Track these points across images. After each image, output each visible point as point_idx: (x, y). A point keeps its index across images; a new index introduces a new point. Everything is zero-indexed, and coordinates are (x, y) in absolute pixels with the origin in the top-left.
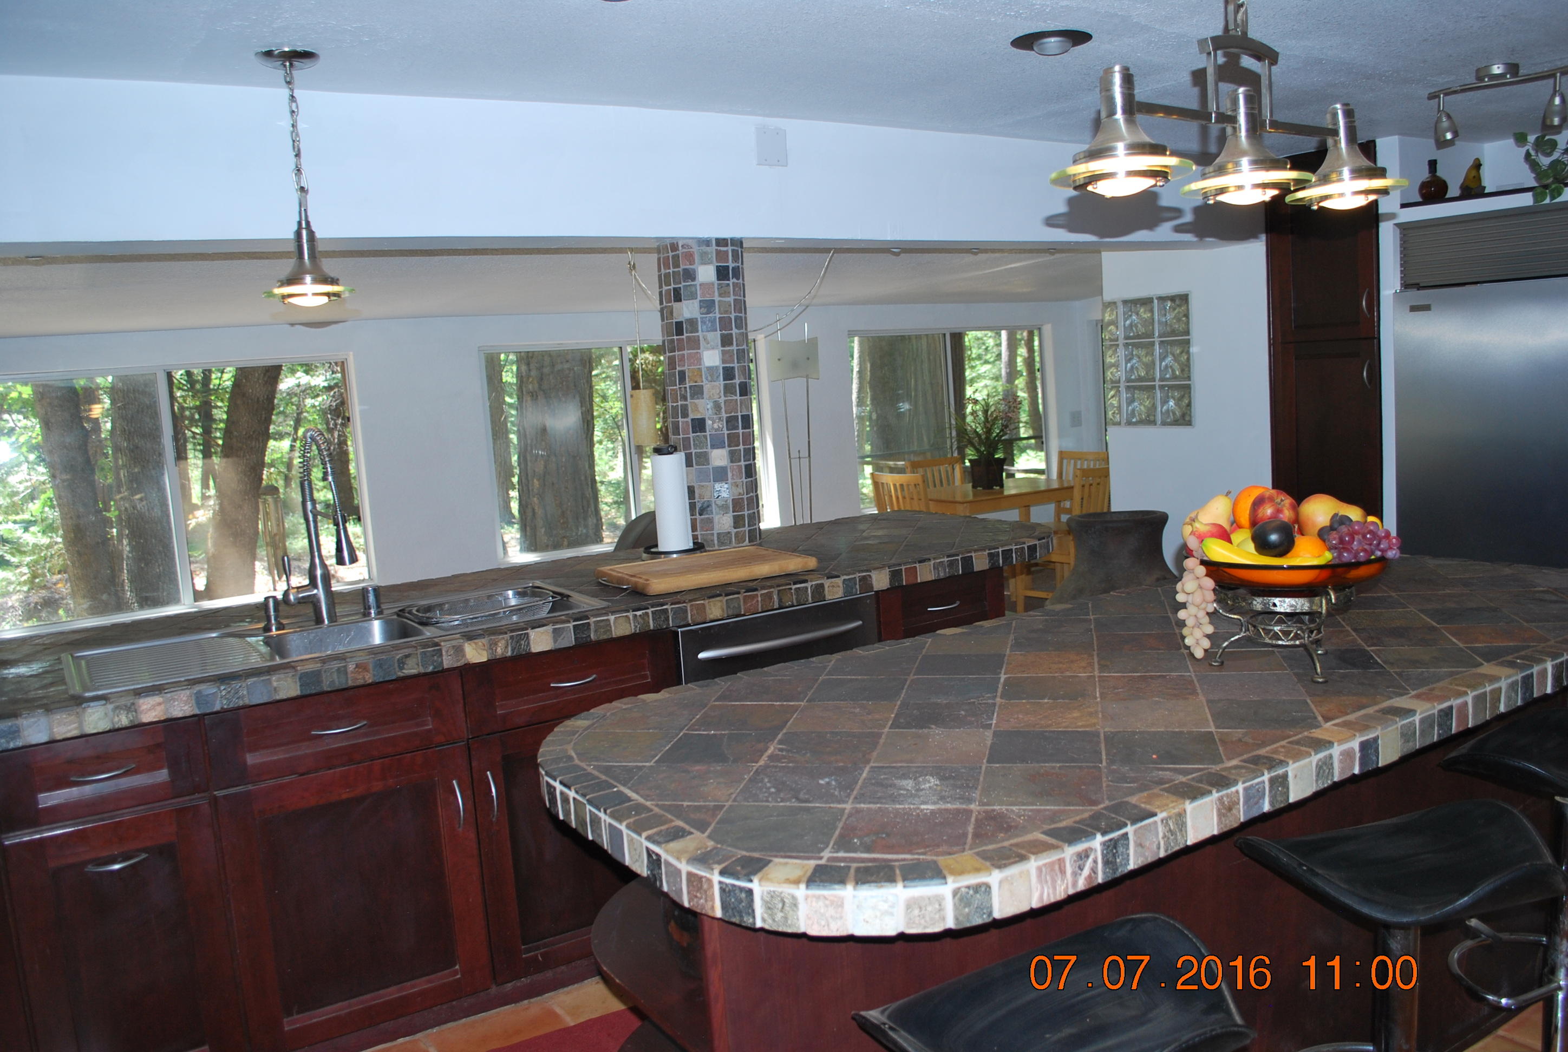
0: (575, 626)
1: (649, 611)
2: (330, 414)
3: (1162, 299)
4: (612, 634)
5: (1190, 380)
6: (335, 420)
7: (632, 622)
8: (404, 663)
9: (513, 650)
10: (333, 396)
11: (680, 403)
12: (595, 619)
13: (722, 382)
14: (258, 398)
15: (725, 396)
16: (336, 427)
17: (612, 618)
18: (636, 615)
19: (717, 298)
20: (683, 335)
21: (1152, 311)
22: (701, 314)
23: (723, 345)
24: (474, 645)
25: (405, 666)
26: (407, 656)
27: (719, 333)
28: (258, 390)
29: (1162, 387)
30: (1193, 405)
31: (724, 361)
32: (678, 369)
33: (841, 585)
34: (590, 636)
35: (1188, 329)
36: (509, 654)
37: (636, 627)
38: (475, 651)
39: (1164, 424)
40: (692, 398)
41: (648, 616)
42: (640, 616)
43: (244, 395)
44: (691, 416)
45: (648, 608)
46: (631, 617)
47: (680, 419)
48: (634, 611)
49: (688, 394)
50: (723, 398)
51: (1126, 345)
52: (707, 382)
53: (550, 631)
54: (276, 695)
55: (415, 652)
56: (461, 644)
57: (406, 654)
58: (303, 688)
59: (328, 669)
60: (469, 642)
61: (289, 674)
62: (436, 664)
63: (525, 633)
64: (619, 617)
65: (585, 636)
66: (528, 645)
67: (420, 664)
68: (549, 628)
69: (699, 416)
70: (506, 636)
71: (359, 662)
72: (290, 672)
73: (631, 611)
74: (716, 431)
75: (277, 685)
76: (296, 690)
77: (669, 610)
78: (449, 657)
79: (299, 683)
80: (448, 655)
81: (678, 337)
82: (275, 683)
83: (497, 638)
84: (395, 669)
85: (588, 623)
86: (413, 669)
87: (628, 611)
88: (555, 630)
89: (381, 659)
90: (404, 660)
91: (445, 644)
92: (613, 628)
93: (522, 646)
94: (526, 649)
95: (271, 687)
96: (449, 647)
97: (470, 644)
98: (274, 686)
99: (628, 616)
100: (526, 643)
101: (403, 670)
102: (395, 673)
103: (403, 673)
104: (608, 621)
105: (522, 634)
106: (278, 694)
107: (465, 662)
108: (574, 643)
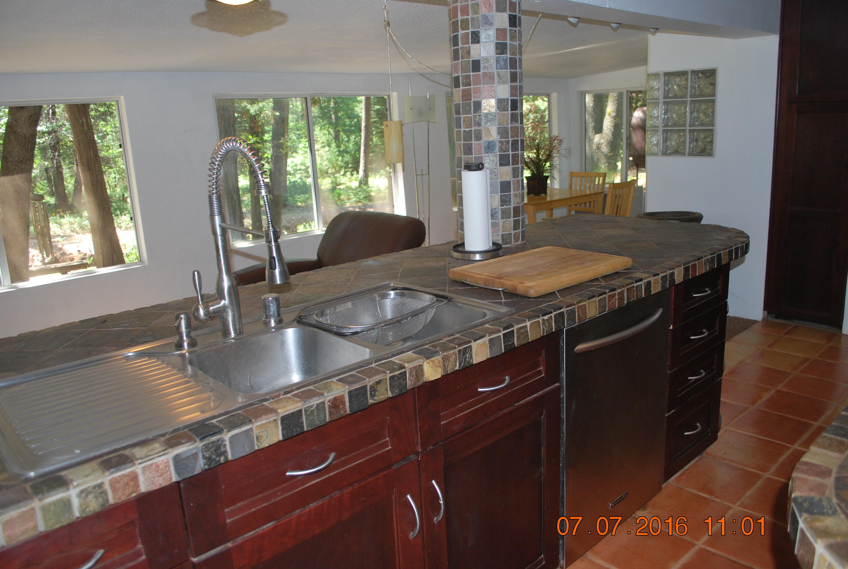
0: (504, 335)
1: (553, 315)
2: (50, 149)
3: (694, 72)
4: (528, 339)
5: (713, 126)
6: (54, 153)
7: (541, 326)
8: (375, 390)
9: (460, 364)
10: (52, 138)
11: (473, 129)
12: (517, 327)
13: (510, 112)
14: (25, 135)
15: (511, 124)
16: (55, 157)
17: (528, 324)
18: (544, 319)
19: (508, 42)
20: (479, 71)
21: (687, 80)
22: (497, 54)
23: (511, 82)
24: (431, 364)
25: (377, 393)
26: (378, 383)
27: (509, 70)
28: (25, 130)
29: (691, 131)
30: (714, 142)
31: (512, 95)
32: (473, 100)
33: (660, 281)
34: (514, 343)
35: (714, 92)
36: (457, 367)
37: (544, 330)
38: (431, 369)
39: (691, 154)
41: (552, 319)
42: (547, 319)
43: (15, 133)
45: (552, 312)
46: (541, 321)
47: (473, 142)
48: (543, 315)
49: (483, 121)
50: (510, 125)
51: (665, 103)
52: (499, 111)
53: (487, 342)
54: (259, 444)
55: (385, 378)
56: (421, 363)
57: (377, 380)
58: (285, 432)
59: (307, 407)
60: (428, 361)
61: (271, 419)
62: (401, 387)
63: (469, 346)
64: (533, 323)
65: (511, 343)
66: (471, 357)
67: (389, 389)
68: (486, 339)
69: (491, 139)
70: (455, 350)
71: (336, 395)
72: (272, 417)
73: (541, 316)
74: (504, 152)
75: (259, 433)
76: (278, 436)
77: (565, 313)
78: (411, 378)
79: (280, 428)
80: (411, 376)
81: (474, 73)
82: (258, 431)
83: (449, 354)
84: (367, 397)
85: (513, 330)
86: (383, 395)
87: (539, 317)
88: (491, 341)
89: (356, 389)
90: (375, 387)
91: (409, 365)
92: (529, 333)
93: (467, 359)
94: (468, 362)
95: (253, 437)
96: (412, 368)
97: (428, 363)
98: (256, 435)
99: (538, 321)
100: (470, 356)
101: (374, 397)
102: (367, 401)
103: (375, 400)
104: (526, 327)
105: (467, 347)
106: (260, 443)
107: (424, 381)
108: (503, 351)
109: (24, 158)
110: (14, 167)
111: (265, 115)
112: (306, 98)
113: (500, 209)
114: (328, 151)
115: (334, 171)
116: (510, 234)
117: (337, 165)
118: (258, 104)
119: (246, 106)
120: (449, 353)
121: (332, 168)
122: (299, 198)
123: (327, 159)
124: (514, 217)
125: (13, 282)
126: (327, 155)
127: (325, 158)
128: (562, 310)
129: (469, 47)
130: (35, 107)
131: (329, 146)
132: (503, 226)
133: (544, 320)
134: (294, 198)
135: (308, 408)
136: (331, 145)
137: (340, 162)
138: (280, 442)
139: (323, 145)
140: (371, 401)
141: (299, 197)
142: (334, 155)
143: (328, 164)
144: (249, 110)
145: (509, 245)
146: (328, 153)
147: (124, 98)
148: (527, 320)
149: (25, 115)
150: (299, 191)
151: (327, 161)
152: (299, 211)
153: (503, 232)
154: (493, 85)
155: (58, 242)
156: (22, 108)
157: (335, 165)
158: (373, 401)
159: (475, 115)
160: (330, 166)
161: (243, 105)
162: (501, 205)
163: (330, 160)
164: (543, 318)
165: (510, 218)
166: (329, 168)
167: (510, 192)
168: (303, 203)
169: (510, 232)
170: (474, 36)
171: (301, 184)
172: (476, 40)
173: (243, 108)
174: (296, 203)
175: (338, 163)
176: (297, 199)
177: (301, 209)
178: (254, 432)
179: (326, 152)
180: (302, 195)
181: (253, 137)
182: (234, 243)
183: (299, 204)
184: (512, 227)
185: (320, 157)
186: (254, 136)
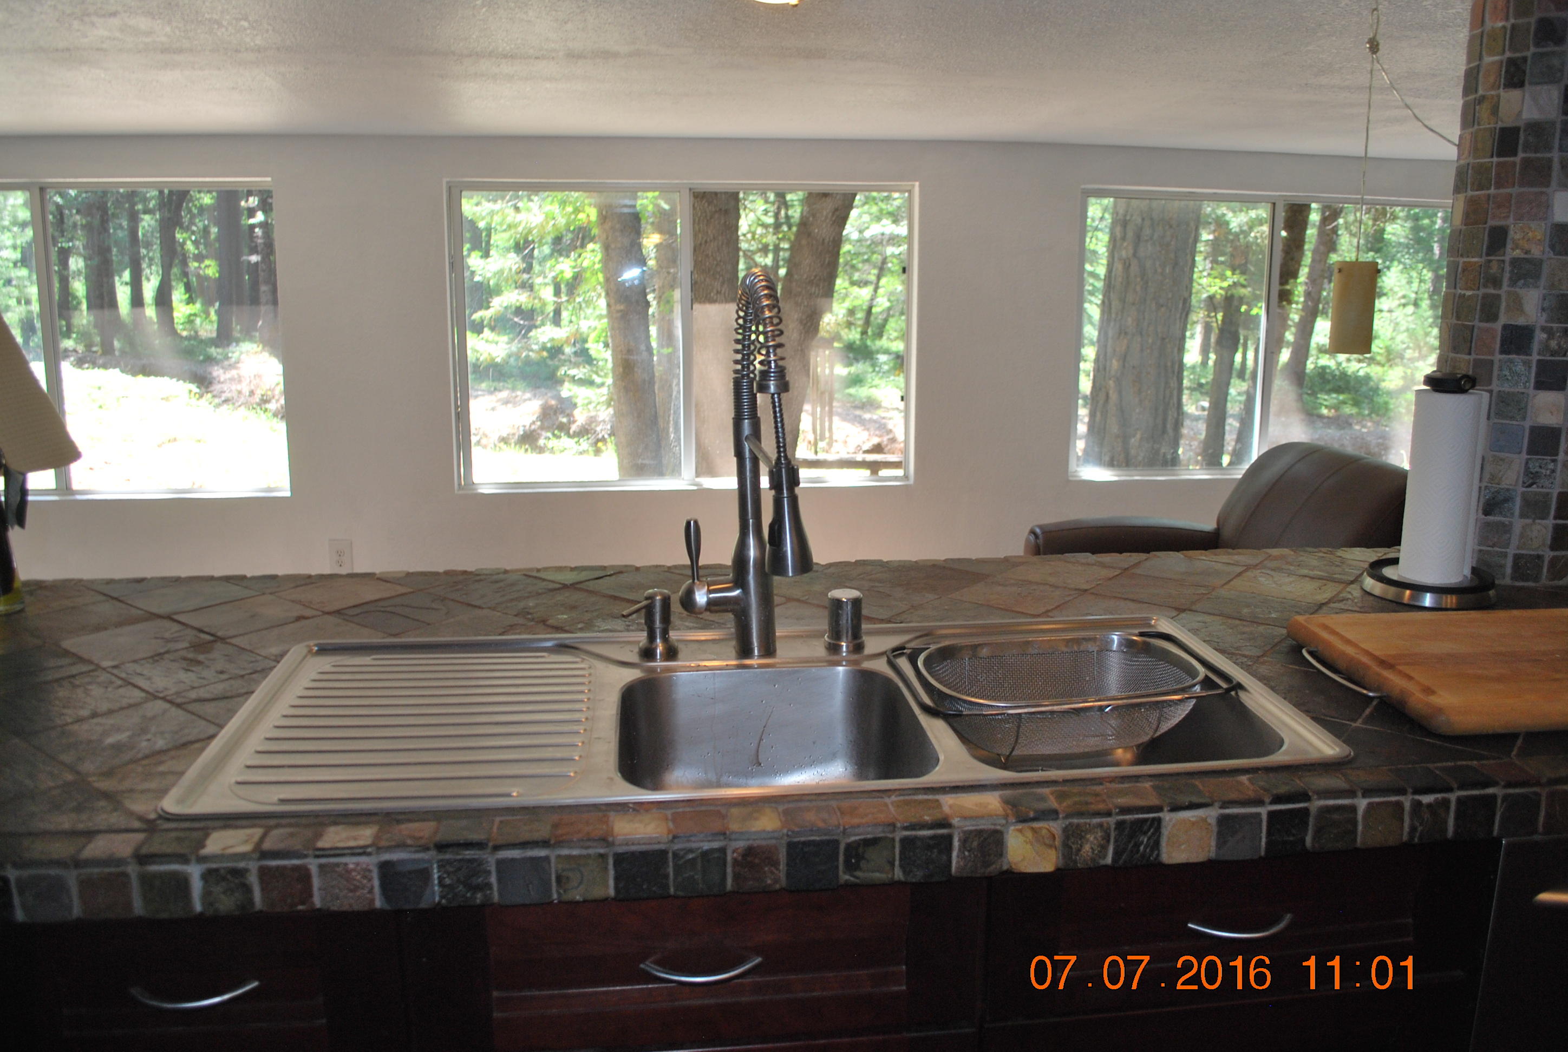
0: (1271, 814)
1: (1453, 797)
4: (1355, 840)
7: (1406, 817)
8: (860, 858)
9: (1117, 854)
11: (1481, 291)
12: (1322, 803)
17: (1362, 804)
18: (1419, 803)
20: (1515, 154)
24: (1029, 834)
25: (863, 864)
26: (870, 842)
32: (1491, 222)
34: (1303, 840)
36: (1109, 860)
37: (1413, 829)
38: (1029, 846)
40: (1513, 282)
41: (1448, 808)
42: (1429, 806)
44: (1503, 320)
45: (1449, 790)
46: (1407, 806)
47: (1477, 322)
48: (1417, 791)
49: (1507, 275)
52: (1551, 255)
53: (1213, 821)
54: (562, 891)
55: (890, 836)
56: (998, 827)
57: (869, 836)
58: (621, 885)
59: (682, 850)
60: (1020, 826)
61: (591, 851)
62: (931, 867)
63: (1154, 819)
64: (1378, 804)
65: (1291, 838)
66: (1157, 844)
67: (897, 863)
68: (1211, 814)
69: (1521, 321)
70: (1109, 819)
71: (756, 843)
72: (596, 847)
73: (1410, 790)
74: (1552, 355)
75: (564, 870)
76: (607, 887)
77: (1499, 801)
78: (967, 853)
79: (612, 873)
80: (965, 847)
81: (1502, 159)
82: (560, 866)
83: (1086, 823)
84: (837, 867)
85: (1306, 810)
86: (881, 872)
87: (1402, 792)
88: (1224, 821)
89: (810, 841)
90: (861, 850)
91: (961, 824)
92: (1360, 828)
93: (1142, 848)
94: (1143, 856)
95: (550, 874)
96: (971, 832)
97: (1020, 831)
98: (557, 871)
99: (1399, 805)
100: (1152, 841)
101: (855, 870)
102: (837, 876)
103: (854, 877)
104: (1353, 809)
105: (1146, 820)
106: (565, 891)
107: (1005, 868)
108: (1263, 853)
109: (815, 276)
110: (799, 290)
111: (1258, 235)
112: (1274, 204)
113: (1519, 493)
114: (1411, 315)
115: (1417, 355)
116: (1539, 557)
117: (1426, 343)
118: (1247, 212)
119: (1224, 215)
120: (1088, 821)
121: (1414, 350)
122: (1325, 400)
123: (1407, 330)
124: (1555, 518)
125: (698, 474)
126: (1408, 322)
127: (1403, 328)
128: (1490, 791)
129: (1499, 96)
130: (844, 195)
131: (1416, 304)
132: (1522, 536)
133: (1417, 805)
134: (1317, 398)
135: (682, 853)
136: (1420, 303)
137: (1432, 339)
138: (606, 900)
139: (1403, 301)
140: (847, 877)
141: (1326, 397)
142: (1423, 323)
143: (1406, 340)
144: (1227, 223)
145: (1530, 584)
146: (1410, 319)
147: (920, 186)
148: (1360, 794)
149: (827, 207)
150: (1328, 387)
151: (1406, 334)
152: (1321, 425)
153: (1518, 548)
154: (1544, 190)
155: (890, 419)
156: (825, 195)
157: (1422, 344)
158: (852, 879)
159: (1490, 261)
160: (1411, 345)
161: (1219, 212)
162: (1524, 483)
163: (1411, 333)
164: (1417, 797)
165: (1544, 518)
166: (1408, 348)
167: (1557, 455)
168: (1333, 411)
169: (1540, 553)
170: (1512, 69)
171: (1337, 373)
172: (1515, 80)
173: (1218, 217)
174: (1316, 408)
175: (1428, 339)
176: (1321, 401)
177: (1325, 421)
178: (553, 865)
179: (1406, 315)
180: (1334, 395)
181: (1233, 274)
182: (1078, 469)
183: (1325, 411)
184: (1549, 542)
185: (1392, 325)
186: (1238, 272)
